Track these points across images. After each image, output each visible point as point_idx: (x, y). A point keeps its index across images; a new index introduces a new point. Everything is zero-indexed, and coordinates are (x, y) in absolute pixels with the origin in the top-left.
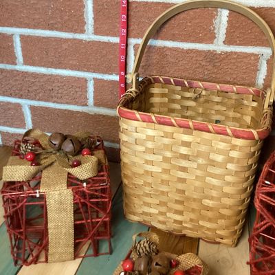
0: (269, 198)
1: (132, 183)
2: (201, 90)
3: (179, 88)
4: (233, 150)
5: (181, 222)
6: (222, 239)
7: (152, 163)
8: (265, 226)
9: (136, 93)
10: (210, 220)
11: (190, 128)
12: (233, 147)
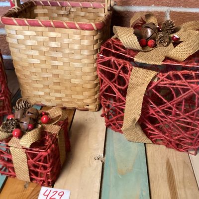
0: (104, 66)
1: (23, 75)
2: (69, 8)
3: (54, 8)
4: (83, 39)
5: (60, 98)
6: (88, 106)
7: (32, 56)
8: (106, 87)
9: (18, 9)
10: (78, 93)
11: (52, 27)
12: (83, 38)
